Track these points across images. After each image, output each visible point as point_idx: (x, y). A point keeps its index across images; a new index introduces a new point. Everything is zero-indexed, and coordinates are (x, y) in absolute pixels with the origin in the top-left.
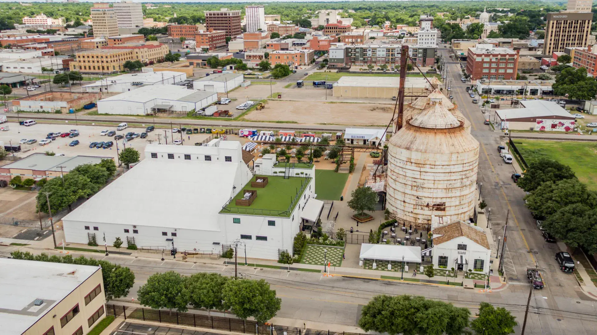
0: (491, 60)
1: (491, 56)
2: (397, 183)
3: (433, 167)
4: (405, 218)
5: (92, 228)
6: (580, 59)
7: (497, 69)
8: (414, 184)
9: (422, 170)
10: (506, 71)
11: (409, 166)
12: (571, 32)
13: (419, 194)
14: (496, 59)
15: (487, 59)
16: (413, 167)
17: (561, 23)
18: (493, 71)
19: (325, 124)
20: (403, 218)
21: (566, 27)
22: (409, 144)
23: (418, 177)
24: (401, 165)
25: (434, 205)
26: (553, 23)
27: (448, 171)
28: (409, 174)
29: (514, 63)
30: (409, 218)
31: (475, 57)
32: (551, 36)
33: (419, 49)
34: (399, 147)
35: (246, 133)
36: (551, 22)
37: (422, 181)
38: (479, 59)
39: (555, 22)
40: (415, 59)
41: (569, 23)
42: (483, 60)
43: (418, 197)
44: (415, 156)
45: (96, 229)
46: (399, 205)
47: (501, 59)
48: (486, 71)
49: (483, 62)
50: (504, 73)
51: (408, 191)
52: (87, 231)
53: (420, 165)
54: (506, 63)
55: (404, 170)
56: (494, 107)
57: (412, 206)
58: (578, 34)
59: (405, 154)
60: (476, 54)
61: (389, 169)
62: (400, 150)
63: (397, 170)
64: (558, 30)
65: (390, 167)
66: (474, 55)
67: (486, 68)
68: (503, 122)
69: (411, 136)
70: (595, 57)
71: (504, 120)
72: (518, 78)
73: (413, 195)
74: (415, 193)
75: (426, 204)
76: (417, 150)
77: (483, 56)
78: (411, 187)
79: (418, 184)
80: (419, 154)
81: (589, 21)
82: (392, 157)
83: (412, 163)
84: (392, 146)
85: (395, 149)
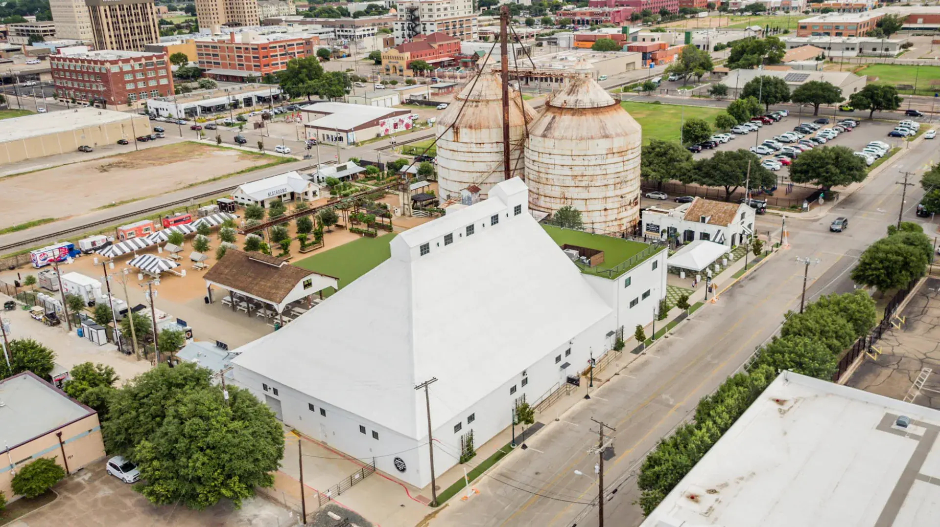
0: (132, 67)
1: (132, 62)
2: (591, 189)
3: (633, 151)
5: (465, 423)
6: (217, 55)
7: (146, 80)
8: (618, 180)
10: (158, 82)
11: (611, 159)
12: (133, 22)
13: (623, 191)
14: (140, 64)
15: (127, 68)
16: (616, 158)
17: (116, 10)
18: (141, 85)
21: (124, 16)
22: (602, 131)
23: (621, 169)
24: (599, 162)
25: (634, 200)
28: (611, 169)
29: (166, 69)
30: (614, 228)
31: (108, 65)
32: (109, 30)
34: (592, 138)
36: (102, 8)
37: (625, 173)
38: (115, 69)
39: (107, 8)
41: (127, 9)
42: (121, 69)
43: (622, 197)
44: (617, 144)
46: (597, 217)
47: (147, 64)
48: (129, 87)
49: (122, 73)
50: (157, 87)
51: (611, 193)
52: (459, 433)
53: (623, 153)
54: (156, 70)
55: (604, 167)
56: (259, 126)
57: (616, 211)
58: (142, 24)
59: (603, 145)
60: (107, 61)
61: (565, 178)
62: (597, 141)
63: (590, 171)
64: (115, 20)
65: (570, 173)
66: (102, 63)
67: (129, 82)
68: (349, 134)
69: (594, 120)
70: (256, 47)
71: (350, 130)
72: (177, 92)
73: (617, 196)
74: (619, 192)
75: (628, 203)
76: (618, 135)
77: (120, 63)
78: (613, 186)
79: (622, 178)
80: (622, 139)
81: (150, 4)
82: (574, 158)
83: (614, 153)
84: (574, 141)
85: (583, 144)
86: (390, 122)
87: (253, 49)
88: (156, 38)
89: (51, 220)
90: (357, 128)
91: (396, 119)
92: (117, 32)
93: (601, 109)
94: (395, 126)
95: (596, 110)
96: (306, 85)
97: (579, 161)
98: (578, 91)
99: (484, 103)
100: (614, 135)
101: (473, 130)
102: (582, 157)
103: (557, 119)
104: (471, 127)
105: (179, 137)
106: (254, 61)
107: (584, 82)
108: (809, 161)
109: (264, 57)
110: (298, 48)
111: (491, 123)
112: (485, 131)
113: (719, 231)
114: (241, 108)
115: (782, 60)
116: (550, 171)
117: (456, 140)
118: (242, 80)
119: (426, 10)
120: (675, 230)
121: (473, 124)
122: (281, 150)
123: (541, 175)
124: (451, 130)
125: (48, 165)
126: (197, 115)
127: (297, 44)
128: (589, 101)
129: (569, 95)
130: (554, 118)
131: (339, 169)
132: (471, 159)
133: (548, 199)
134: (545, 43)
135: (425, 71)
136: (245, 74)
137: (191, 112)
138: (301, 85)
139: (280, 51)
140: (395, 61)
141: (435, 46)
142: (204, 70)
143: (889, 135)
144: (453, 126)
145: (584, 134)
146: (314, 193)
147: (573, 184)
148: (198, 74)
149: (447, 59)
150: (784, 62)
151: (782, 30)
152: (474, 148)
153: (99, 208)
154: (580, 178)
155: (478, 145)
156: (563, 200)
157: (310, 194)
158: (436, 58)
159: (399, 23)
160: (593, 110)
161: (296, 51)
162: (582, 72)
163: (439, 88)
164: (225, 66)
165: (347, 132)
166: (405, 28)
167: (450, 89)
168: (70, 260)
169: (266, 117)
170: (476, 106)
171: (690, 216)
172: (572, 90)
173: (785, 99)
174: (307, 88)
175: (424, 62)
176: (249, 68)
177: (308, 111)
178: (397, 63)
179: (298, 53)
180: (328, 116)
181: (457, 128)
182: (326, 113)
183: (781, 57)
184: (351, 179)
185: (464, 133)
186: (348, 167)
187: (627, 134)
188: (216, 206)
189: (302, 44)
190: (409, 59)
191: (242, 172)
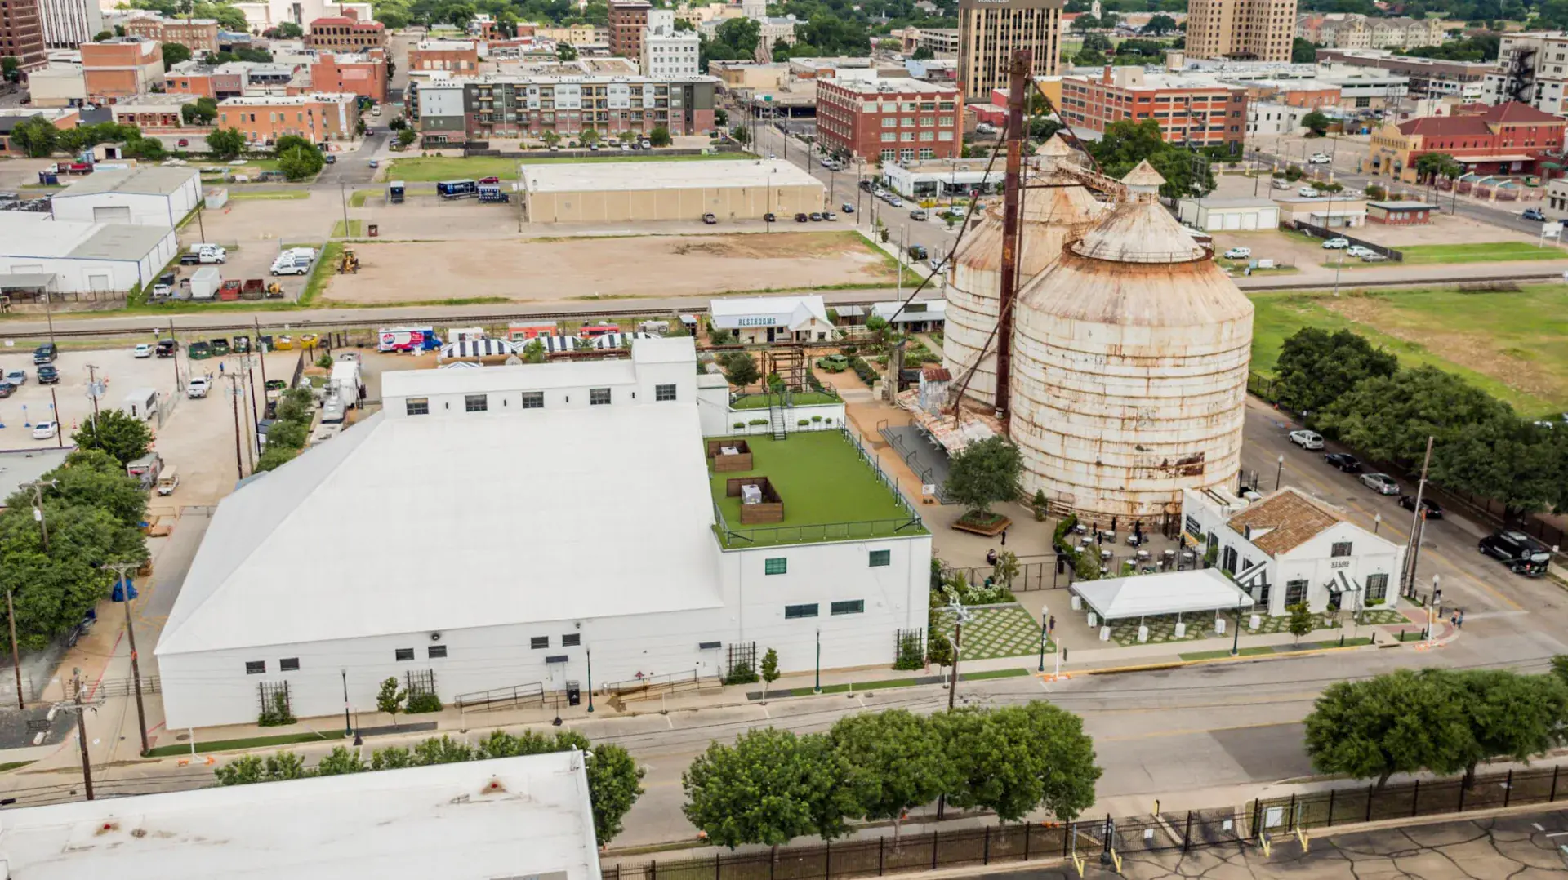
0: (899, 108)
1: (899, 98)
2: (1073, 417)
3: (1181, 362)
4: (1101, 508)
5: (272, 666)
6: (1082, 104)
7: (916, 131)
8: (1132, 413)
9: (1153, 372)
10: (936, 136)
11: (1115, 367)
12: (1019, 38)
13: (1144, 438)
14: (912, 105)
15: (890, 107)
16: (1129, 368)
17: (996, 17)
18: (906, 138)
19: (596, 298)
20: (1093, 509)
21: (1008, 27)
22: (1109, 309)
23: (1142, 392)
24: (1091, 367)
25: (1180, 463)
26: (979, 17)
27: (1212, 369)
28: (1116, 387)
29: (955, 116)
30: (1116, 506)
31: (860, 101)
32: (978, 48)
33: (673, 84)
34: (1083, 319)
35: (405, 340)
36: (974, 13)
37: (1152, 402)
38: (869, 108)
39: (983, 13)
40: (664, 114)
41: (1015, 16)
42: (880, 109)
43: (1139, 448)
44: (1133, 339)
45: (290, 664)
46: (1083, 475)
47: (923, 106)
48: (888, 138)
49: (880, 115)
50: (931, 143)
51: (1112, 432)
52: (257, 677)
53: (1149, 362)
54: (937, 117)
55: (1099, 379)
57: (1123, 473)
58: (1034, 42)
59: (1101, 337)
60: (860, 94)
61: (1036, 385)
62: (1087, 326)
63: (1072, 382)
64: (991, 32)
65: (1041, 376)
66: (856, 95)
67: (888, 130)
69: (1106, 287)
70: (1130, 96)
72: (965, 155)
73: (1127, 443)
74: (1132, 437)
75: (1161, 462)
76: (1138, 322)
77: (880, 99)
78: (1120, 421)
79: (1141, 411)
81: (1056, 11)
82: (1051, 350)
83: (1124, 357)
84: (1052, 318)
85: (1065, 327)
87: (1128, 99)
88: (1053, 68)
89: (506, 300)
92: (990, 53)
93: (1132, 268)
97: (1056, 359)
100: (1131, 322)
101: (971, 270)
102: (1062, 352)
104: (970, 265)
105: (854, 224)
107: (1131, 210)
110: (1214, 106)
112: (984, 275)
113: (1264, 562)
117: (953, 283)
119: (1552, 57)
120: (1217, 541)
121: (977, 258)
125: (628, 232)
126: (934, 195)
127: (1214, 98)
128: (1118, 247)
129: (1097, 229)
131: (909, 308)
135: (1440, 177)
137: (925, 189)
139: (1176, 107)
140: (1391, 149)
141: (1497, 129)
145: (1074, 307)
146: (821, 336)
147: (1046, 400)
149: (1523, 157)
152: (971, 303)
153: (575, 298)
154: (1055, 391)
155: (976, 299)
156: (1030, 427)
157: (814, 336)
158: (1491, 153)
159: (1496, 78)
160: (1117, 267)
161: (1208, 110)
162: (1132, 189)
163: (1389, 210)
164: (1089, 124)
166: (1503, 89)
167: (1420, 215)
168: (418, 350)
172: (1108, 220)
175: (1447, 158)
178: (1394, 153)
179: (1213, 114)
181: (955, 262)
184: (929, 329)
185: (961, 268)
186: (929, 308)
187: (1162, 324)
188: (666, 324)
189: (1225, 98)
190: (1419, 148)
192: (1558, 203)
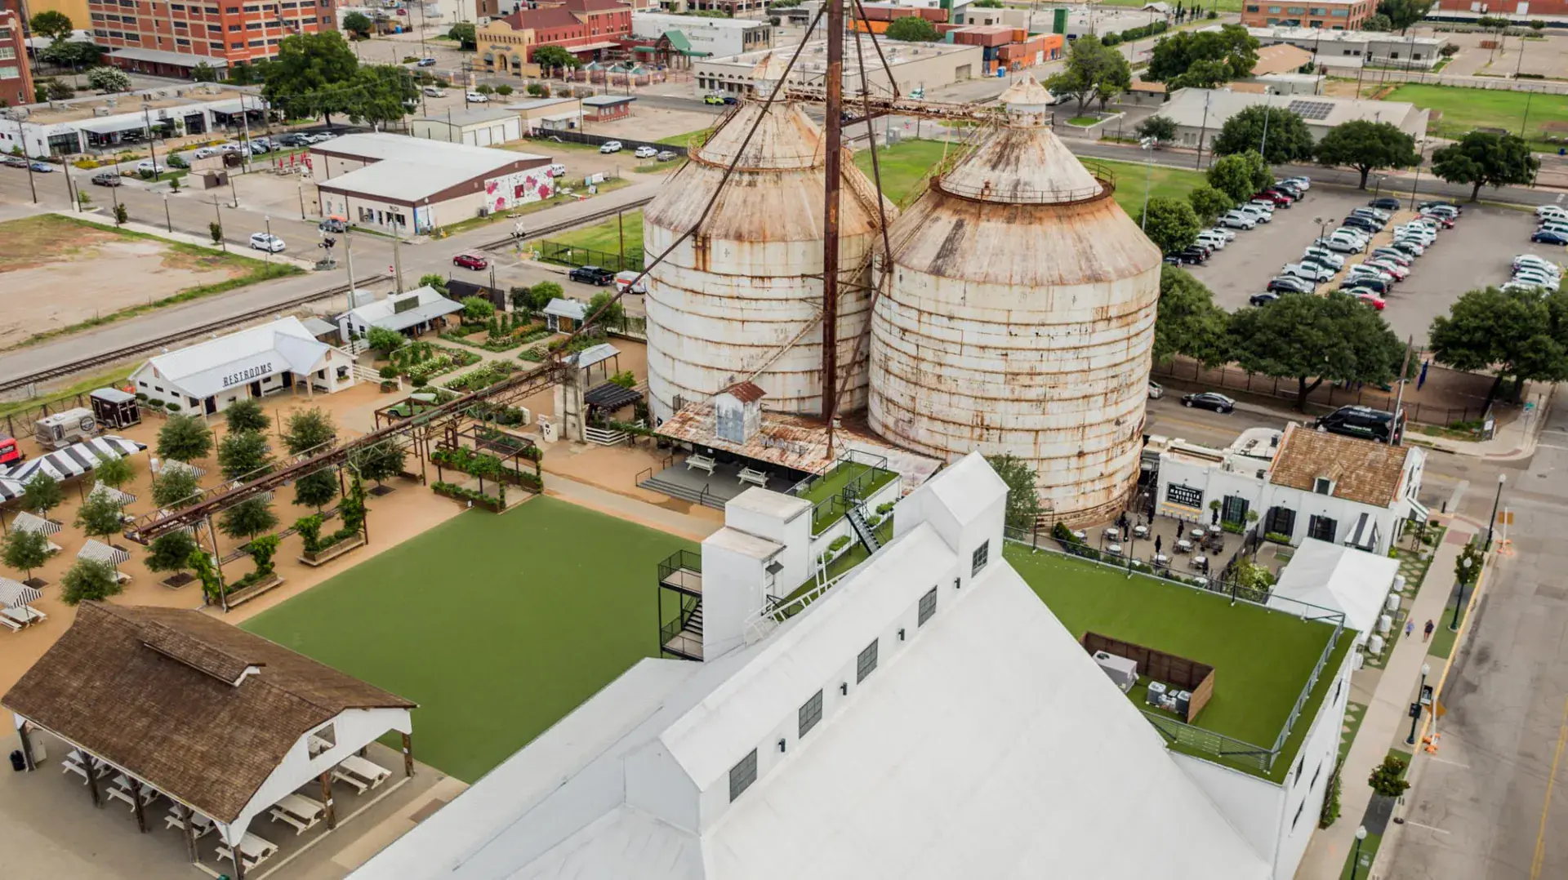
2: (1050, 406)
4: (1082, 505)
6: (132, 20)
8: (1114, 383)
9: (1133, 330)
11: (1102, 334)
13: (1121, 409)
16: (1116, 332)
20: (1073, 508)
22: (1084, 265)
23: (1123, 356)
24: (1074, 341)
28: (1101, 358)
29: (16, 46)
30: (1094, 497)
34: (1062, 282)
37: (1128, 366)
43: (1118, 423)
44: (1118, 296)
46: (1060, 473)
51: (1095, 415)
53: (1130, 318)
55: (1084, 353)
56: (215, 181)
57: (1103, 457)
59: (1086, 301)
61: (988, 377)
62: (1070, 291)
63: (1050, 364)
65: (1000, 365)
68: (419, 209)
69: (1062, 237)
70: (215, 6)
71: (422, 202)
72: (40, 98)
73: (1109, 421)
74: (1112, 412)
75: (1129, 432)
76: (1122, 275)
78: (1101, 399)
79: (1121, 379)
80: (1130, 281)
82: (1015, 330)
83: (1109, 319)
84: (1017, 290)
85: (1039, 297)
86: (507, 184)
90: (435, 198)
91: (521, 177)
93: (1079, 209)
94: (519, 191)
95: (1066, 208)
96: (320, 94)
97: (1025, 339)
98: (1017, 159)
99: (770, 177)
100: (1113, 276)
101: (747, 245)
102: (1033, 330)
103: (969, 228)
104: (739, 237)
105: (30, 204)
106: (211, 36)
107: (1032, 137)
108: (1491, 322)
109: (231, 28)
110: (304, 12)
111: (790, 227)
112: (774, 250)
113: (1364, 516)
114: (179, 136)
115: (1253, 71)
116: (948, 359)
117: (702, 267)
118: (186, 73)
120: (1245, 504)
121: (745, 229)
122: (265, 245)
123: (924, 366)
124: (689, 242)
126: (78, 150)
127: (302, 4)
128: (1046, 187)
129: (994, 167)
130: (959, 225)
131: (401, 307)
132: (739, 315)
133: (938, 426)
134: (784, 19)
135: (566, 69)
136: (191, 60)
137: (65, 145)
138: (309, 93)
139: (266, 16)
140: (503, 45)
141: (584, 18)
142: (107, 50)
143: (1534, 239)
144: (694, 232)
145: (1042, 270)
146: (341, 373)
147: (1007, 394)
148: (90, 57)
149: (607, 44)
150: (1254, 75)
151: (1206, 12)
152: (747, 288)
154: (1026, 380)
155: (757, 282)
156: (978, 431)
157: (332, 376)
158: (585, 42)
160: (1060, 211)
161: (300, 18)
163: (600, 106)
164: (149, 43)
165: (413, 205)
167: (622, 107)
169: (233, 160)
170: (751, 184)
171: (1284, 472)
172: (1001, 156)
173: (1304, 154)
174: (322, 99)
175: (561, 50)
176: (200, 49)
177: (326, 153)
178: (508, 49)
179: (305, 21)
180: (371, 167)
181: (705, 239)
182: (367, 160)
183: (1252, 64)
184: (428, 328)
185: (720, 249)
186: (421, 301)
187: (1140, 272)
188: (88, 411)
190: (533, 43)
191: (169, 301)
192: (707, 83)
